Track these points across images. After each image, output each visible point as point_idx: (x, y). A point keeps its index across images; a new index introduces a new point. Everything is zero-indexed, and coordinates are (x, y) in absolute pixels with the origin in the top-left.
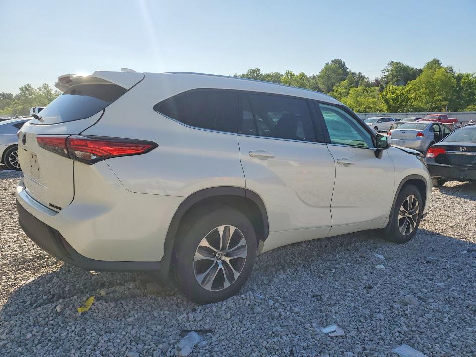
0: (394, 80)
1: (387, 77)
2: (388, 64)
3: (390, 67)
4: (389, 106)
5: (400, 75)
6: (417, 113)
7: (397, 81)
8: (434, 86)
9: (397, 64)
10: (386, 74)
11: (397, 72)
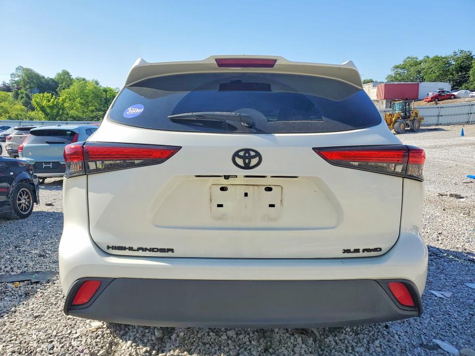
0: (27, 87)
1: (16, 82)
2: (17, 69)
3: (20, 73)
4: (46, 114)
5: (33, 82)
6: (75, 122)
7: (30, 88)
8: (87, 96)
9: (27, 70)
10: (17, 79)
11: (29, 79)
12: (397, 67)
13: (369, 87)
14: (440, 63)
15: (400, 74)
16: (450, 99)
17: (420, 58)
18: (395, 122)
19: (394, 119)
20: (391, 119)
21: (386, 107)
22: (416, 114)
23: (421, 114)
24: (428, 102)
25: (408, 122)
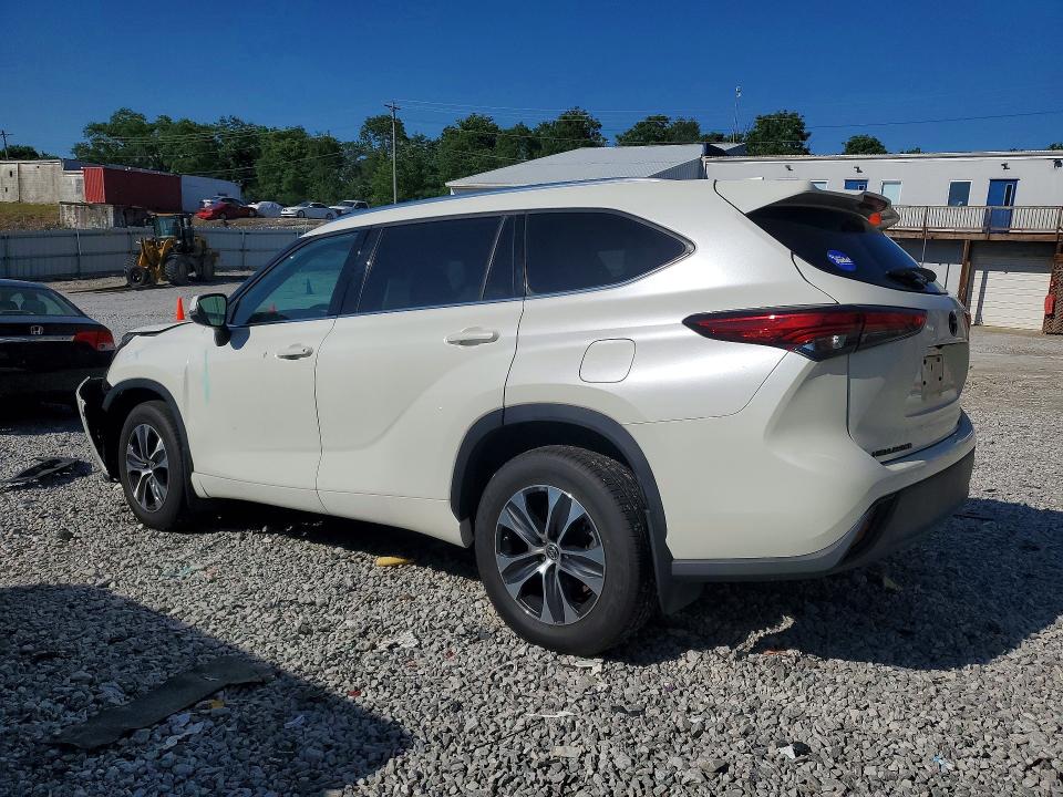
12: (96, 129)
13: (53, 169)
14: (197, 138)
15: (107, 146)
16: (248, 216)
17: (151, 119)
18: (166, 259)
19: (161, 252)
20: (156, 253)
21: (116, 224)
22: (204, 243)
23: (210, 244)
24: (208, 219)
25: (193, 262)
